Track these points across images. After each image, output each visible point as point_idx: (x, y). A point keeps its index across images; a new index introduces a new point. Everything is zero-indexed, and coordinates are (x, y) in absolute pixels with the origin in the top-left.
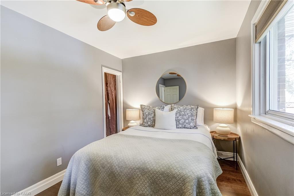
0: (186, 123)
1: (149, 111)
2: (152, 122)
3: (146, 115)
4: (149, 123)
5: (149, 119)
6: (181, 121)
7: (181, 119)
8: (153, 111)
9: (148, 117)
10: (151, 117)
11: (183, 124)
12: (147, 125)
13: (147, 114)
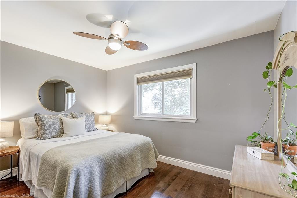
0: (91, 127)
1: (52, 120)
2: (58, 132)
3: (49, 125)
4: (53, 134)
5: (54, 129)
6: (87, 126)
7: (87, 124)
8: (58, 120)
9: (53, 127)
10: (57, 126)
11: (89, 128)
12: (50, 136)
13: (51, 124)
